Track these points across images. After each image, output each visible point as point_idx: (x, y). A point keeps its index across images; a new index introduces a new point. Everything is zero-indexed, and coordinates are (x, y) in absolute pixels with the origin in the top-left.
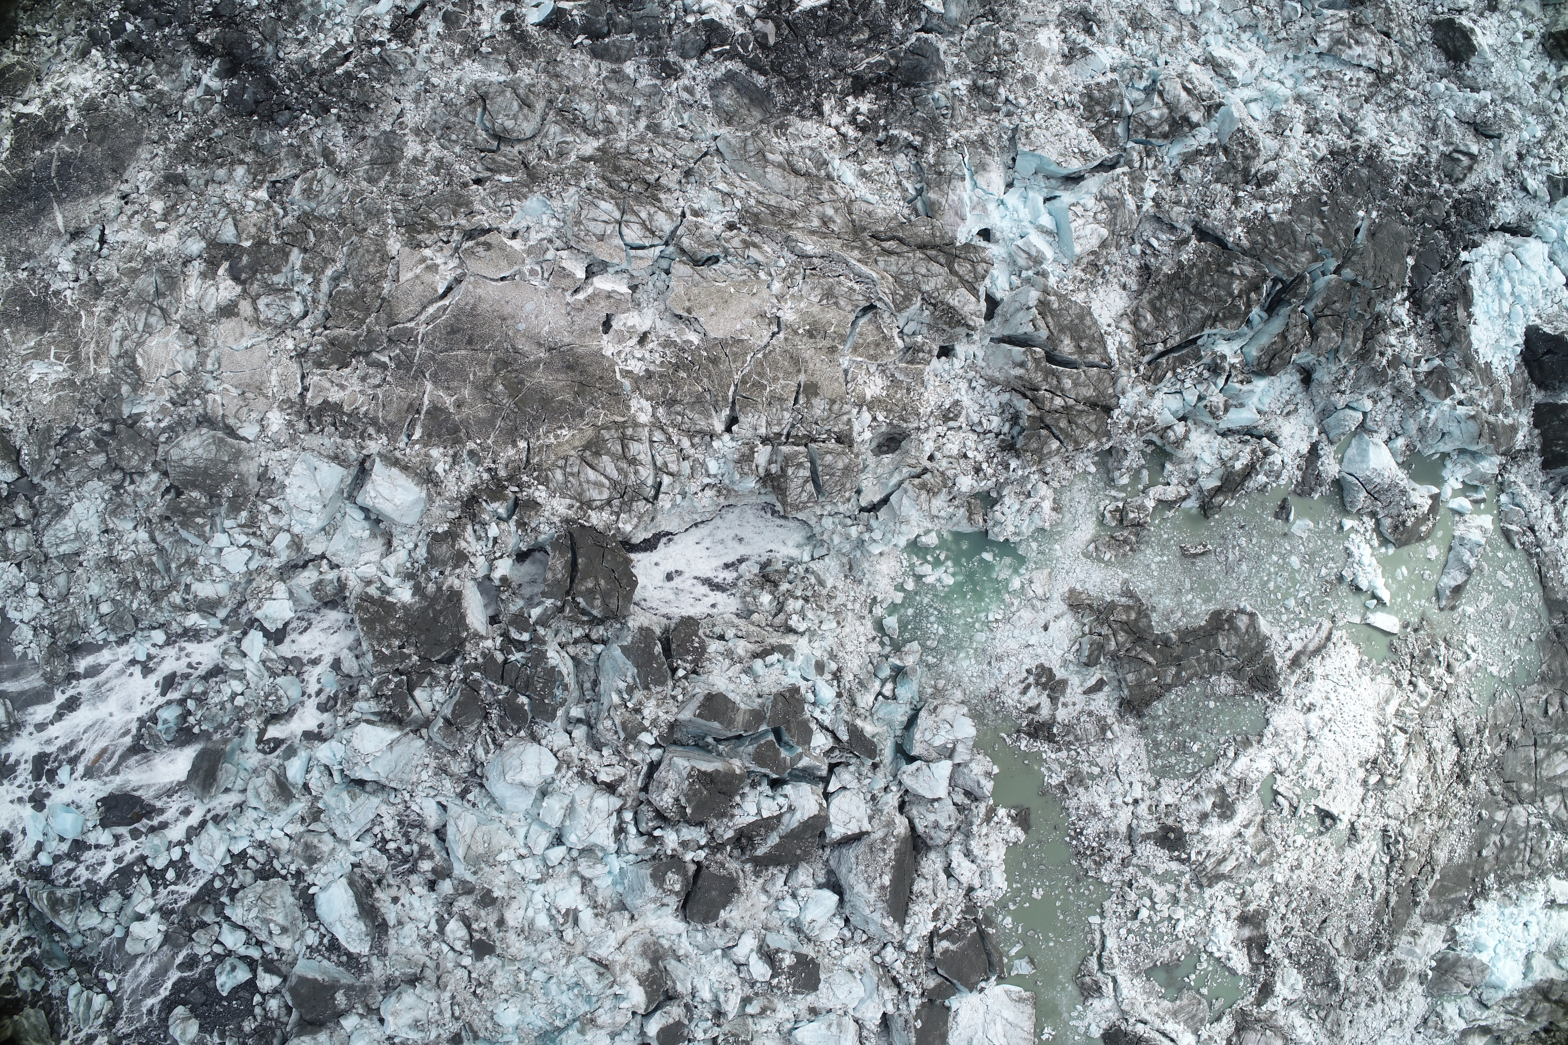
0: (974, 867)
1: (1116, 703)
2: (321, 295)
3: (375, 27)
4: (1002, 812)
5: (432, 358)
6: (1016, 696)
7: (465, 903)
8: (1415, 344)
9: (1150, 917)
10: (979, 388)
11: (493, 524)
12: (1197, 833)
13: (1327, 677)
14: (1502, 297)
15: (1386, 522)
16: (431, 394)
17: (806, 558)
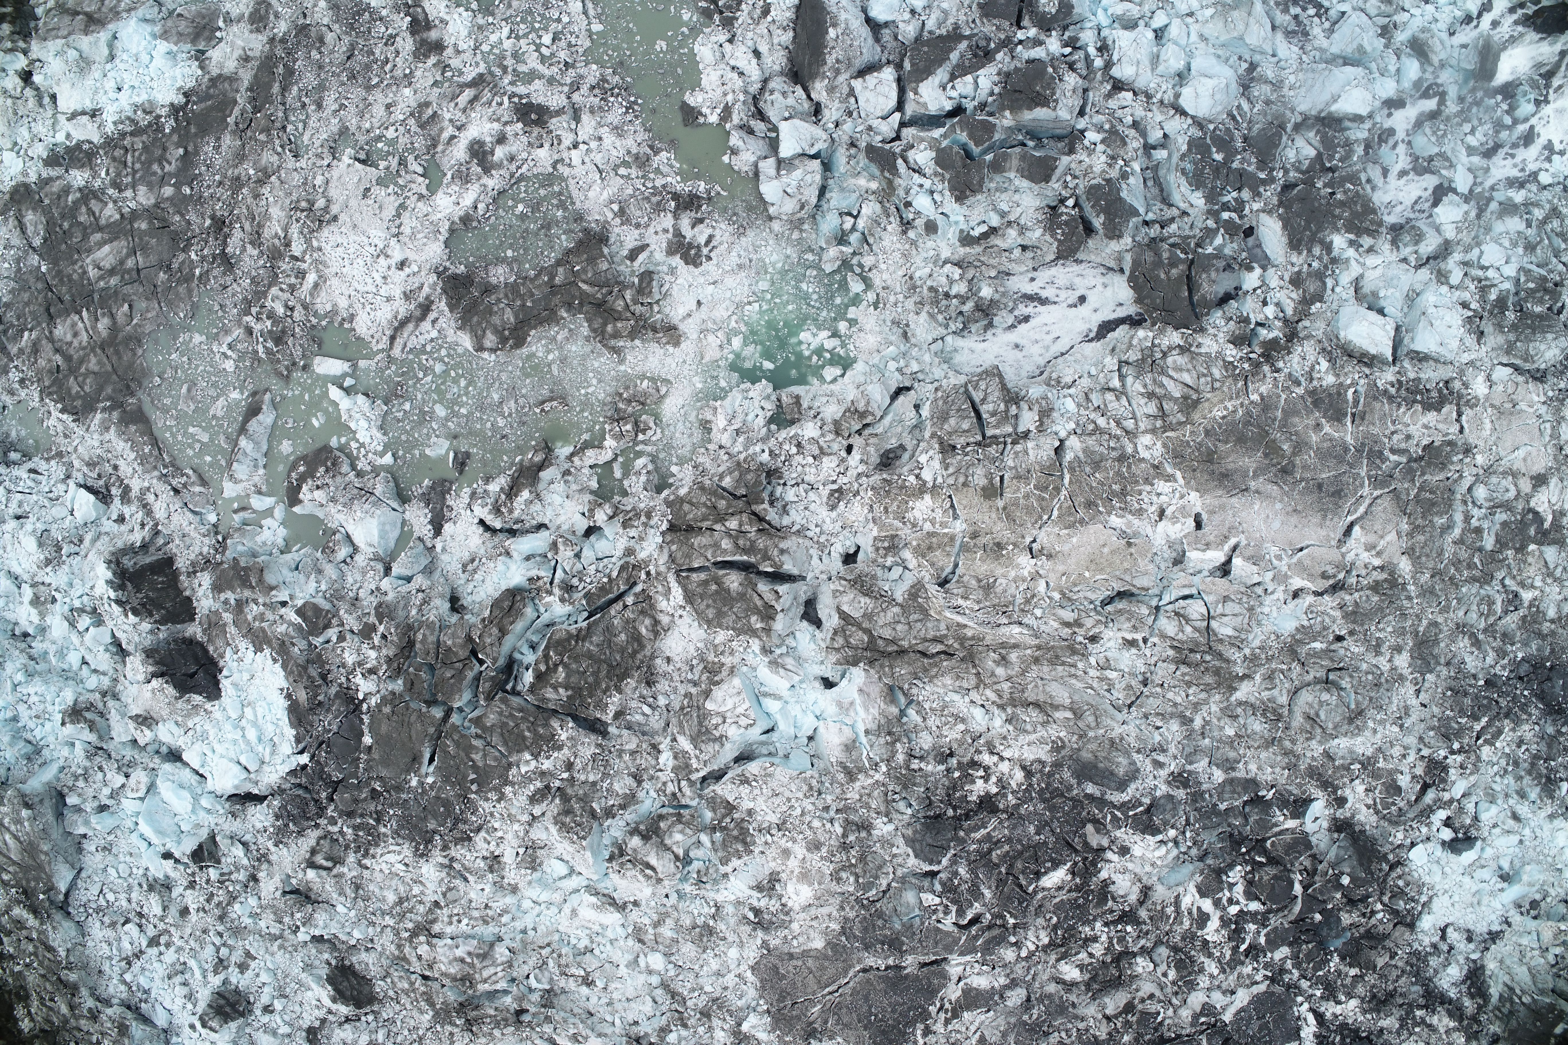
0: (732, 62)
1: (612, 240)
2: (1460, 507)
3: (1462, 767)
4: (713, 119)
5: (1351, 466)
6: (718, 233)
8: (346, 655)
9: (540, 37)
10: (812, 527)
11: (1269, 318)
12: (506, 123)
13: (388, 299)
14: (255, 724)
15: (345, 468)
16: (1346, 431)
17: (949, 339)
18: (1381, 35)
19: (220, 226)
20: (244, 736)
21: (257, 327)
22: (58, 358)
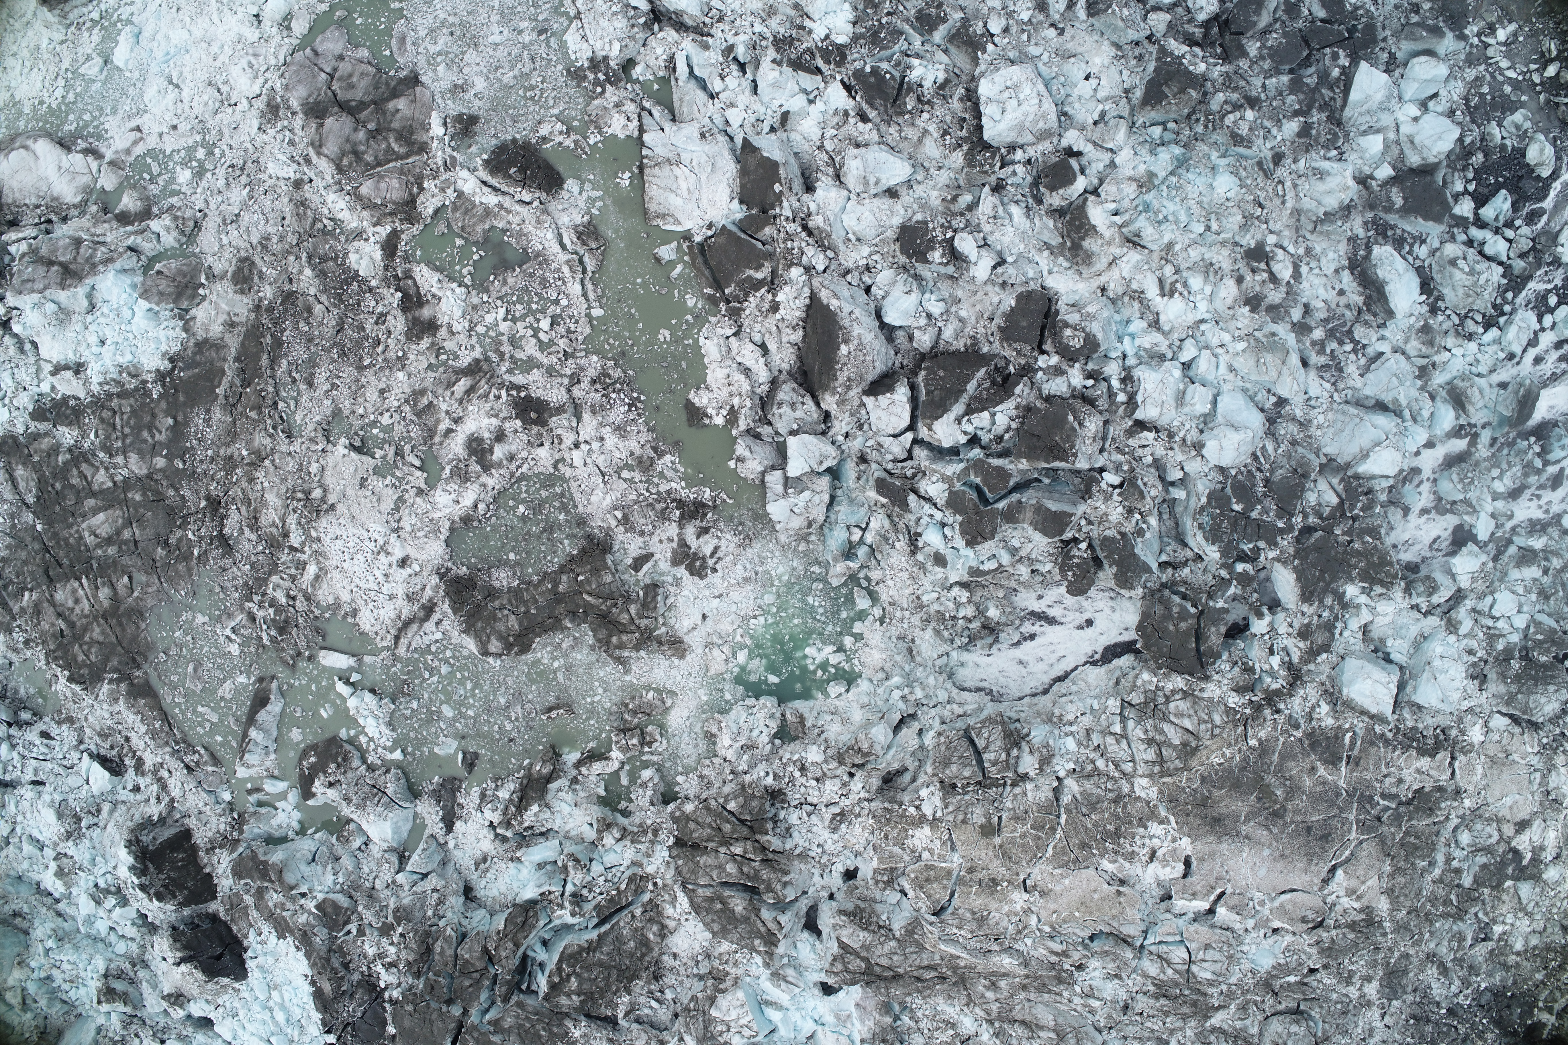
0: (739, 359)
1: (616, 547)
2: (1443, 850)
4: (719, 420)
5: (1341, 810)
6: (723, 543)
7: (1275, 296)
8: (367, 947)
9: (538, 320)
10: (814, 848)
11: (1276, 668)
12: (505, 419)
13: (391, 597)
14: (283, 1007)
15: (356, 763)
16: (1339, 776)
17: (954, 654)
18: (1419, 377)
19: (215, 506)
20: (272, 1017)
21: (260, 614)
22: (61, 624)
